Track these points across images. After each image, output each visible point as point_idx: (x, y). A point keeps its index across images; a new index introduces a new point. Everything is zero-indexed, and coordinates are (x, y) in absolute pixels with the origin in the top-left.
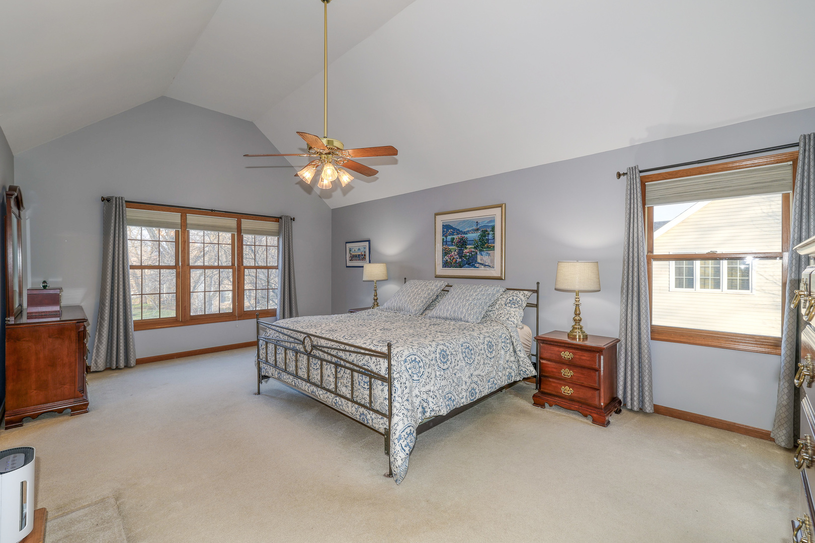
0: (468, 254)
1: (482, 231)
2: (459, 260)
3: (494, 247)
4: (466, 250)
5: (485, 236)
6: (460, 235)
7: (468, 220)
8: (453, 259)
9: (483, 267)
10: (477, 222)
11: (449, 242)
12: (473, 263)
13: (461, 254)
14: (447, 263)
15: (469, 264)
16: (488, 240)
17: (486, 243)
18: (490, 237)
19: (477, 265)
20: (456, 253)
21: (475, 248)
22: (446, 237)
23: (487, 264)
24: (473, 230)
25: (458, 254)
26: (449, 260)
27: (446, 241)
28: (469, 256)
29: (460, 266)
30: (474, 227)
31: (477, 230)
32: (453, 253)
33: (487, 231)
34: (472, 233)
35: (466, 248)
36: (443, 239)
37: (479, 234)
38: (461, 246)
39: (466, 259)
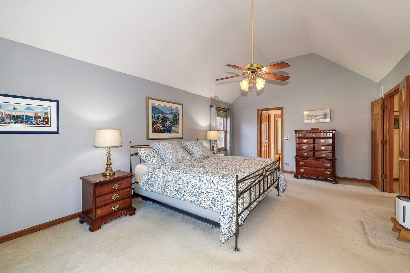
0: (167, 126)
1: (174, 115)
2: (162, 129)
3: (179, 123)
4: (166, 124)
5: (175, 118)
6: (163, 115)
7: (167, 107)
8: (159, 128)
9: (174, 133)
10: (172, 110)
11: (157, 117)
12: (170, 131)
13: (164, 126)
14: (155, 130)
15: (168, 131)
16: (176, 119)
17: (175, 121)
18: (177, 118)
19: (172, 132)
20: (161, 125)
21: (171, 123)
22: (155, 114)
23: (176, 131)
24: (170, 113)
25: (162, 125)
26: (156, 129)
27: (155, 117)
28: (168, 127)
29: (163, 132)
30: (170, 112)
31: (172, 113)
32: (159, 125)
33: (176, 115)
34: (169, 115)
35: (166, 122)
36: (153, 115)
37: (172, 116)
38: (164, 121)
39: (166, 128)
